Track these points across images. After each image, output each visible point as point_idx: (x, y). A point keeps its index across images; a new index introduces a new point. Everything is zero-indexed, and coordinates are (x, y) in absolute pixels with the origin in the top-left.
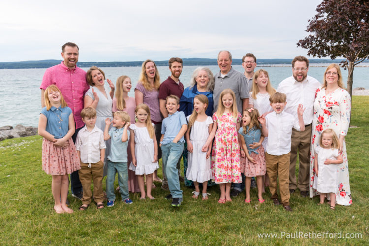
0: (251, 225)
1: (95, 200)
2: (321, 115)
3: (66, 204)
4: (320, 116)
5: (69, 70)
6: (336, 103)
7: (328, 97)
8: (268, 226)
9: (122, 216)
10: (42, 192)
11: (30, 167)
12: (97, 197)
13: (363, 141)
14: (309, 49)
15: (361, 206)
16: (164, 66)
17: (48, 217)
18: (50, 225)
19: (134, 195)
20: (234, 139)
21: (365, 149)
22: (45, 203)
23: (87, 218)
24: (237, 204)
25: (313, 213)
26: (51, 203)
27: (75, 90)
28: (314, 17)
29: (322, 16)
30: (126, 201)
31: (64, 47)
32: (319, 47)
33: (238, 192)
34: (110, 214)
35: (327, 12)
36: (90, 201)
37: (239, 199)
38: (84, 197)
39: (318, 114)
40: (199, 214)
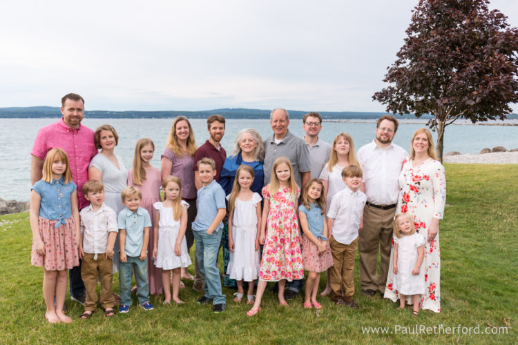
0: (310, 338)
1: (103, 306)
2: (407, 192)
3: (63, 310)
4: (405, 193)
5: (72, 131)
6: (426, 176)
7: (416, 169)
8: (332, 339)
9: (138, 327)
10: (30, 293)
11: (13, 257)
12: (105, 302)
13: (456, 224)
14: (388, 104)
15: (452, 310)
16: (200, 118)
17: (37, 330)
18: (40, 340)
19: (156, 298)
20: (293, 224)
21: (458, 234)
22: (32, 310)
23: (90, 330)
24: (292, 309)
25: (391, 321)
26: (41, 310)
27: (79, 157)
28: (394, 63)
29: (404, 63)
30: (144, 306)
31: (64, 100)
32: (401, 102)
33: (295, 293)
34: (123, 325)
35: (410, 59)
36: (95, 306)
37: (295, 304)
38: (86, 302)
39: (403, 191)
40: (242, 323)
